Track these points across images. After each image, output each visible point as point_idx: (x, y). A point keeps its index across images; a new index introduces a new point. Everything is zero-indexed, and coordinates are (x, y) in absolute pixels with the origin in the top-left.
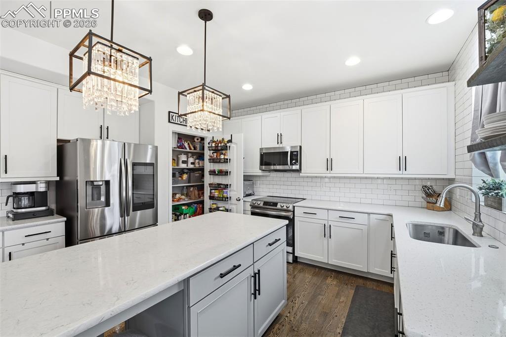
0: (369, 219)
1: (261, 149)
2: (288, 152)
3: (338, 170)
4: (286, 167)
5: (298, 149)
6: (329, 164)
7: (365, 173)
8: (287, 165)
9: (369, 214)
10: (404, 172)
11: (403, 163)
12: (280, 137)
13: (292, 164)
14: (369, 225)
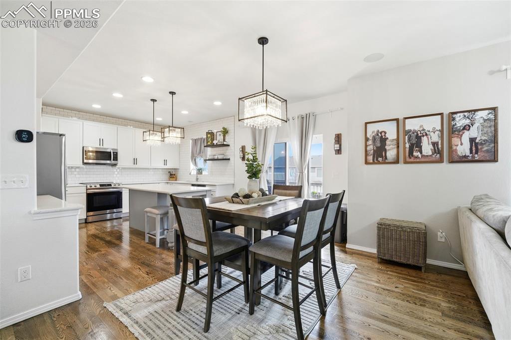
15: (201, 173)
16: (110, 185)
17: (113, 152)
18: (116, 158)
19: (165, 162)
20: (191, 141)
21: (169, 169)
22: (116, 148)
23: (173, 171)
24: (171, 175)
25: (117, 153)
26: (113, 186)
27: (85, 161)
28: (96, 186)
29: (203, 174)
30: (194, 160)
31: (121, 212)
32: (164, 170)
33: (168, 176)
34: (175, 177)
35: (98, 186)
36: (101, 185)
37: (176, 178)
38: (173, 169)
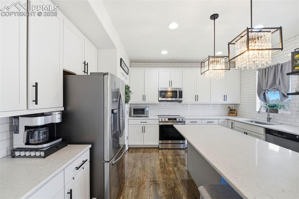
0: (219, 121)
1: (159, 89)
3: (201, 100)
6: (197, 98)
8: (178, 98)
9: (219, 119)
10: (226, 101)
12: (171, 83)
15: (277, 111)
16: (175, 119)
17: (179, 91)
18: (181, 96)
19: (225, 97)
20: (257, 72)
21: (228, 104)
22: (181, 87)
23: (233, 106)
24: (231, 110)
25: (182, 91)
26: (178, 120)
27: (160, 99)
28: (165, 120)
29: (279, 112)
30: (262, 94)
31: (184, 144)
32: (223, 106)
33: (227, 111)
34: (235, 112)
35: (167, 120)
36: (169, 119)
37: (236, 114)
38: (232, 104)
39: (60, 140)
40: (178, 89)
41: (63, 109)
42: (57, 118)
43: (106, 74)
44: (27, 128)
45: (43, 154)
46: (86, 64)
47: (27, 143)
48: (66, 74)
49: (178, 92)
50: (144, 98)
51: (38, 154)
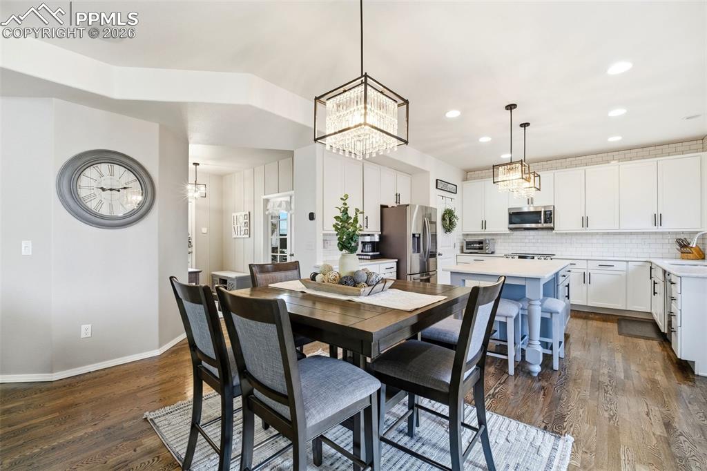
0: (628, 265)
1: (509, 209)
2: (541, 212)
3: (593, 227)
4: (540, 225)
5: (552, 209)
6: (585, 222)
7: (621, 228)
8: (541, 223)
9: (627, 261)
10: (660, 227)
11: (658, 219)
13: (545, 222)
14: (627, 271)
17: (545, 212)
18: (550, 220)
25: (550, 211)
27: (510, 226)
39: (378, 253)
40: (545, 207)
41: (380, 233)
42: (377, 239)
43: (408, 205)
44: (362, 242)
45: (369, 257)
46: (398, 196)
47: (362, 251)
48: (383, 207)
49: (543, 213)
50: (484, 225)
51: (367, 257)
